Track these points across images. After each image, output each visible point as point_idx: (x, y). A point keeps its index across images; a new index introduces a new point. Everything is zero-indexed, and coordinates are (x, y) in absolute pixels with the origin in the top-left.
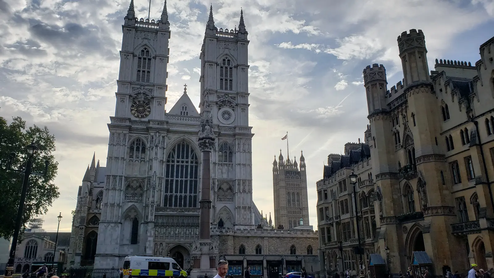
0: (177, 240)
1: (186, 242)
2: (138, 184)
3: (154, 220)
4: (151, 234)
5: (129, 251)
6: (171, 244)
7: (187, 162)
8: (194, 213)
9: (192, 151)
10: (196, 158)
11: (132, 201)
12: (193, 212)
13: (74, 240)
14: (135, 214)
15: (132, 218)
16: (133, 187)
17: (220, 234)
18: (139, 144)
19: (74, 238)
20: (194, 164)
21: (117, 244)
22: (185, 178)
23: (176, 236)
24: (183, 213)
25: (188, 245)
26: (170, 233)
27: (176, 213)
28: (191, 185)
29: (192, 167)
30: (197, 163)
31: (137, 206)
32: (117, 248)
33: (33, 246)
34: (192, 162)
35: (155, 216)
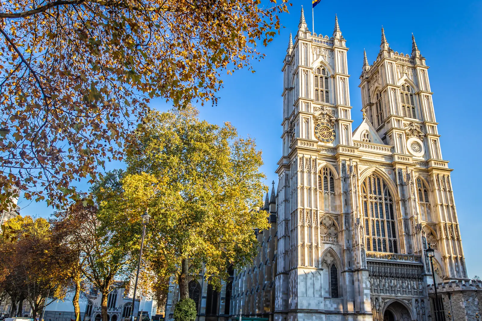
0: (393, 295)
1: (404, 298)
2: (330, 222)
3: (367, 268)
4: (366, 285)
5: (332, 306)
6: (388, 300)
7: (380, 199)
8: (407, 261)
9: (385, 185)
10: (390, 195)
11: (328, 242)
12: (405, 260)
13: (174, 290)
14: (332, 259)
15: (330, 265)
16: (326, 224)
17: (477, 289)
18: (327, 173)
19: (173, 287)
20: (388, 202)
21: (321, 296)
22: (381, 218)
23: (392, 289)
24: (395, 261)
25: (407, 302)
26: (384, 285)
27: (387, 260)
28: (388, 227)
29: (386, 204)
30: (391, 200)
31: (334, 249)
32: (322, 303)
33: (112, 294)
34: (386, 200)
35: (367, 262)
